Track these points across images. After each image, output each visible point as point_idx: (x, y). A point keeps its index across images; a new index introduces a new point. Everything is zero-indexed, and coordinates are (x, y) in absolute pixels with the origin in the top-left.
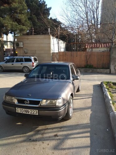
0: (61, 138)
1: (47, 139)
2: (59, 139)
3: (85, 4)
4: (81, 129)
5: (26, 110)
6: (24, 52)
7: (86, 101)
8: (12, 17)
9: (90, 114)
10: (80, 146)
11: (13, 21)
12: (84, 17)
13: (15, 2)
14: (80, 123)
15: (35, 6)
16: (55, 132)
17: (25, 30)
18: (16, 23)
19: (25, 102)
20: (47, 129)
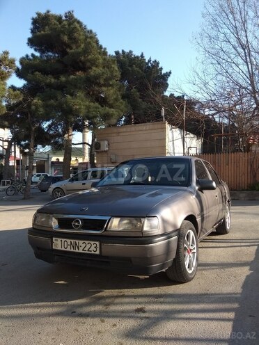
0: (152, 315)
1: (115, 314)
2: (147, 318)
3: (246, 58)
4: (212, 302)
5: (72, 241)
6: (109, 161)
7: (239, 251)
8: (89, 93)
9: (246, 275)
10: (200, 336)
11: (92, 101)
12: (244, 85)
13: (97, 66)
14: (212, 291)
15: (138, 72)
16: (140, 303)
17: (112, 115)
18: (97, 104)
19: (73, 223)
20: (123, 296)
